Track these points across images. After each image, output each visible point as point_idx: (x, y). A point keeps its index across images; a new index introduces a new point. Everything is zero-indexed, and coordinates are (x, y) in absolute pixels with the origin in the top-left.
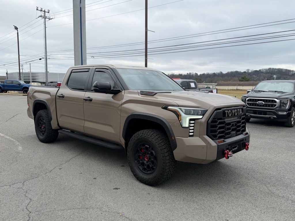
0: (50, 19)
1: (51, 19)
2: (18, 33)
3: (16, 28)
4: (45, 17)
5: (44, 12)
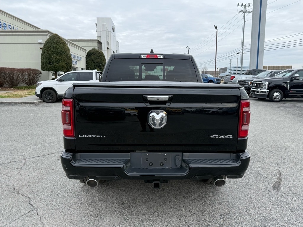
2: (217, 32)
3: (216, 27)
4: (245, 12)
5: (245, 6)
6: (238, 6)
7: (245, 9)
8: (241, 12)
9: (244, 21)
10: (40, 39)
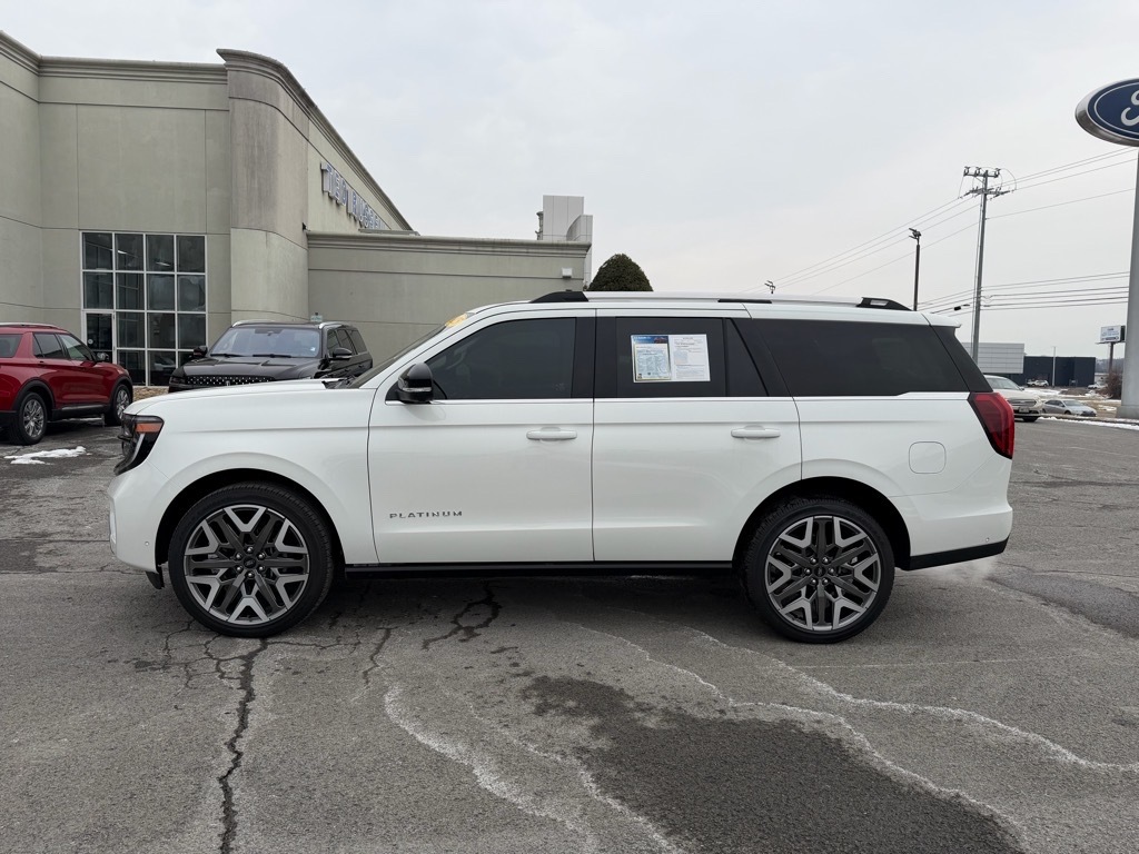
0: (997, 194)
1: (1003, 193)
2: (918, 247)
3: (917, 235)
4: (985, 192)
5: (986, 175)
6: (966, 174)
7: (986, 184)
8: (973, 191)
9: (984, 219)
10: (566, 267)
